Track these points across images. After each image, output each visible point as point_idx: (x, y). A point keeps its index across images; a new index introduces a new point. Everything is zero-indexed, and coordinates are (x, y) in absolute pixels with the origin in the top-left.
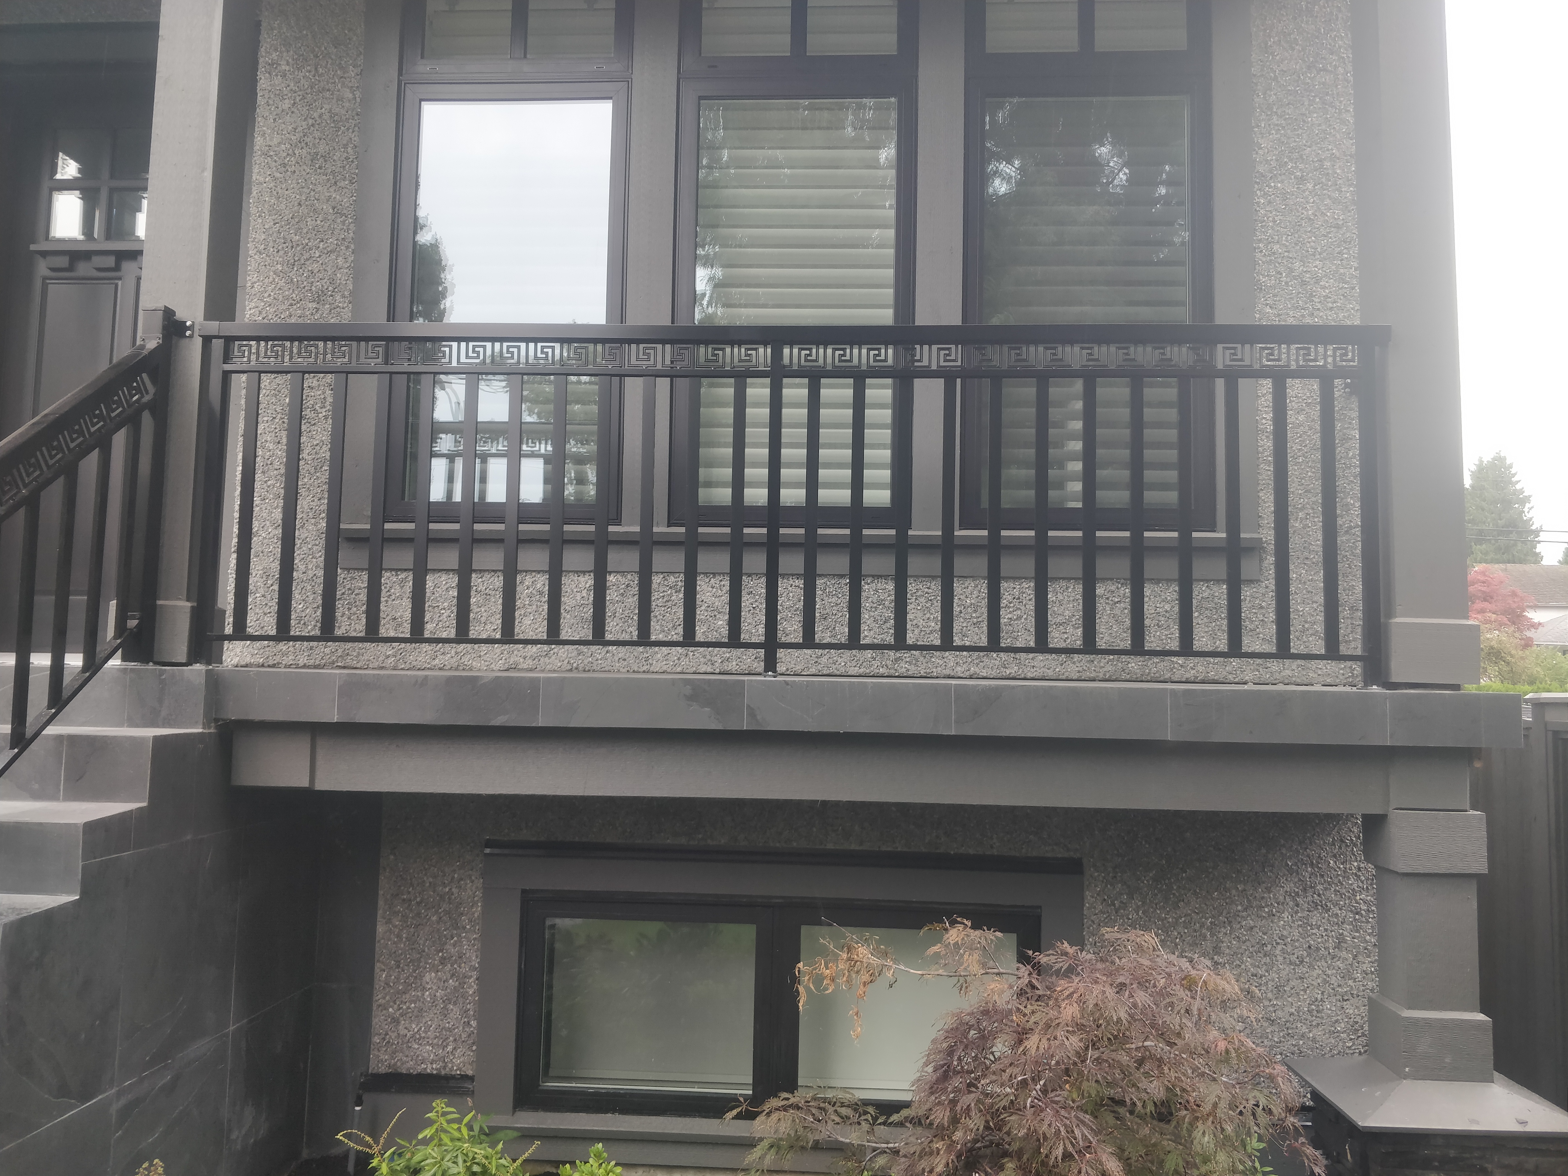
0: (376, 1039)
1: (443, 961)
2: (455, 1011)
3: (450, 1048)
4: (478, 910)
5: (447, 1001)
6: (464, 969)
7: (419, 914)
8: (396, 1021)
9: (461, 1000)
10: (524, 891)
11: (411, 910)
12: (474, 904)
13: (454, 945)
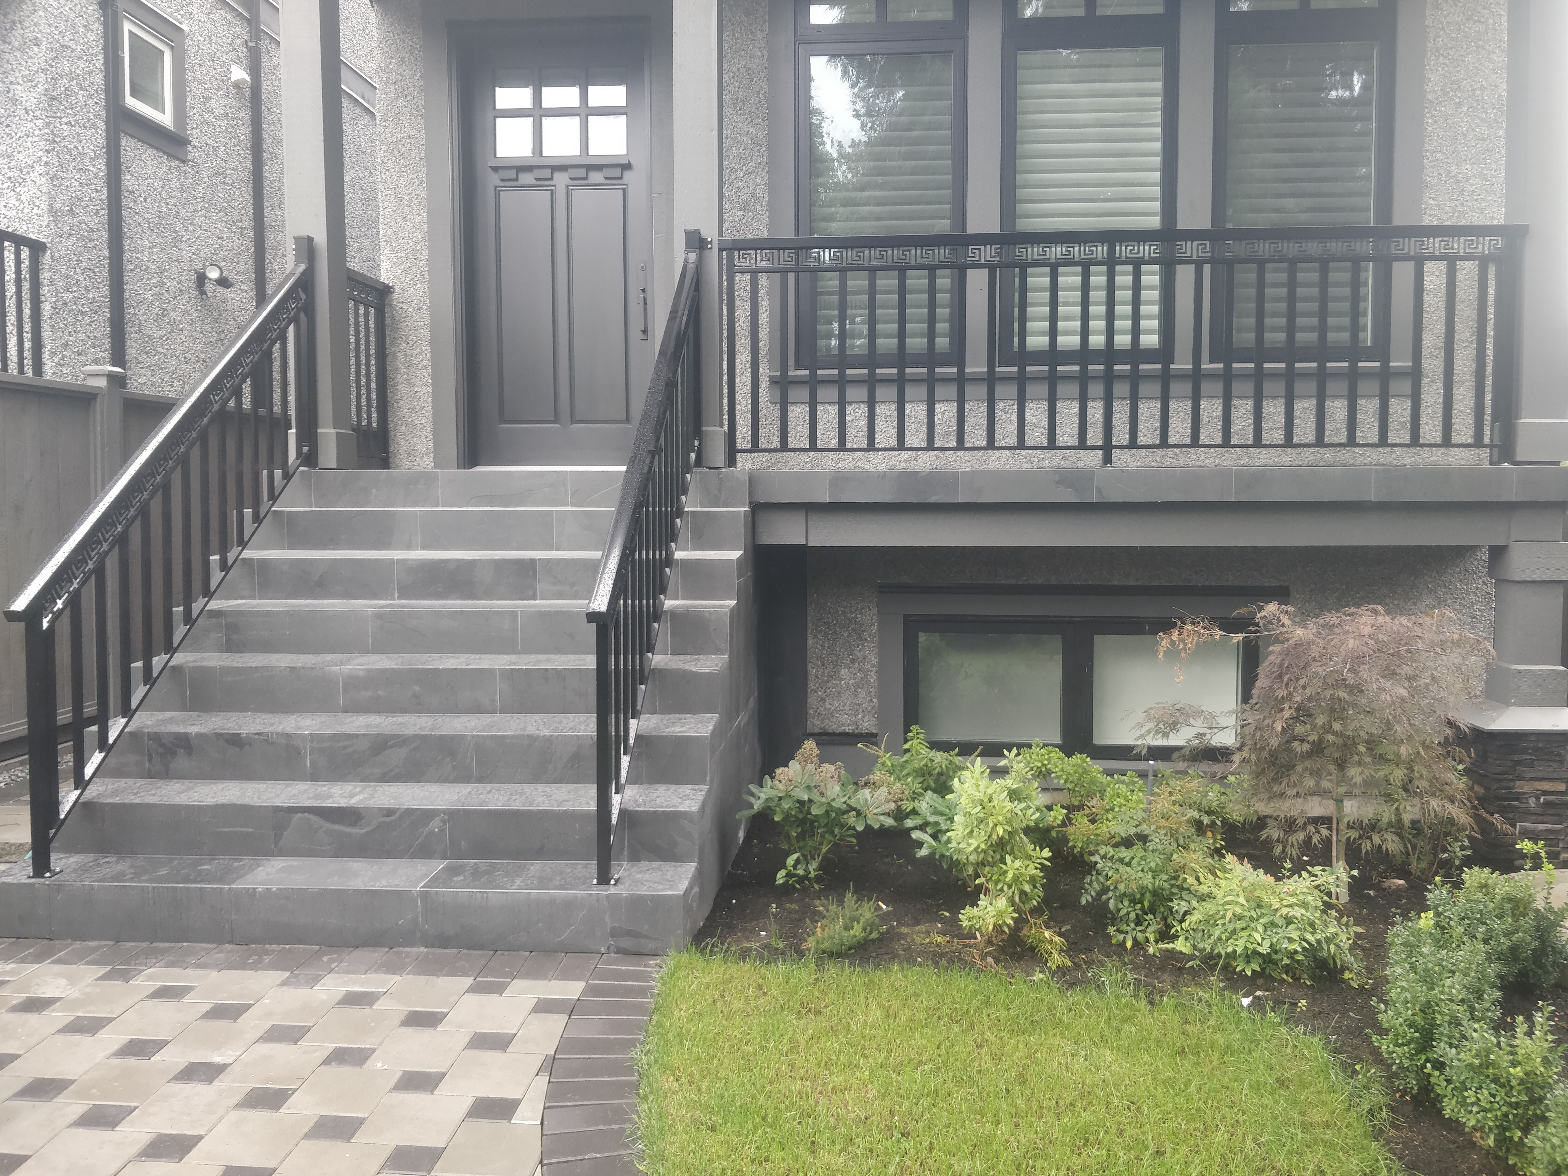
0: (811, 712)
1: (853, 661)
2: (862, 693)
3: (860, 716)
4: (875, 629)
5: (857, 686)
6: (867, 666)
7: (835, 632)
8: (823, 700)
9: (866, 686)
10: (905, 616)
11: (830, 630)
12: (872, 624)
13: (860, 651)
